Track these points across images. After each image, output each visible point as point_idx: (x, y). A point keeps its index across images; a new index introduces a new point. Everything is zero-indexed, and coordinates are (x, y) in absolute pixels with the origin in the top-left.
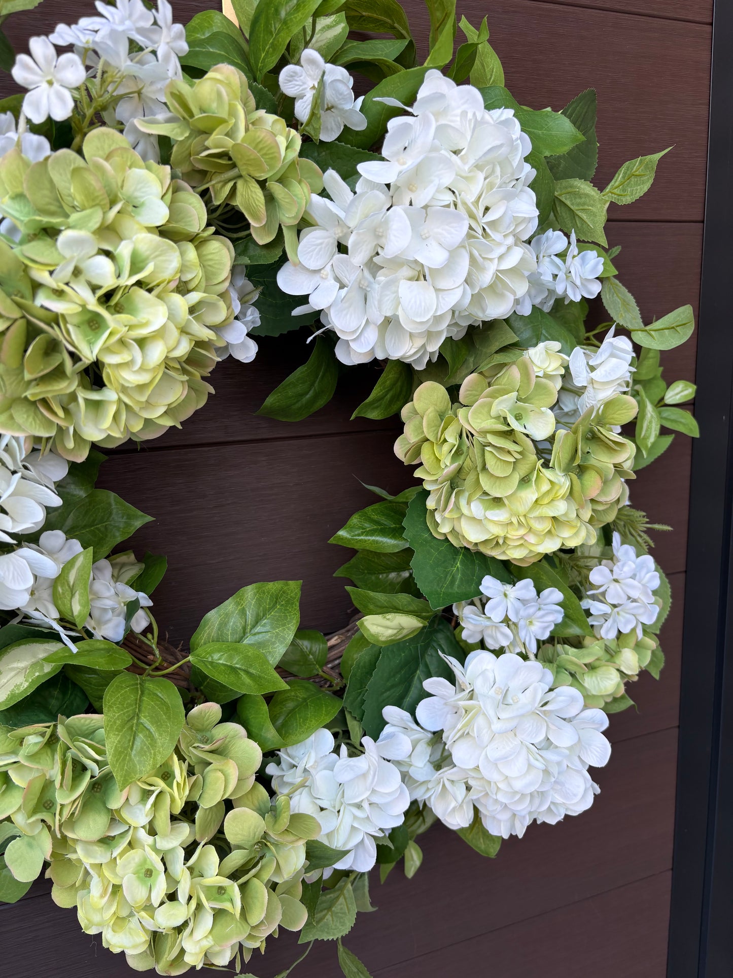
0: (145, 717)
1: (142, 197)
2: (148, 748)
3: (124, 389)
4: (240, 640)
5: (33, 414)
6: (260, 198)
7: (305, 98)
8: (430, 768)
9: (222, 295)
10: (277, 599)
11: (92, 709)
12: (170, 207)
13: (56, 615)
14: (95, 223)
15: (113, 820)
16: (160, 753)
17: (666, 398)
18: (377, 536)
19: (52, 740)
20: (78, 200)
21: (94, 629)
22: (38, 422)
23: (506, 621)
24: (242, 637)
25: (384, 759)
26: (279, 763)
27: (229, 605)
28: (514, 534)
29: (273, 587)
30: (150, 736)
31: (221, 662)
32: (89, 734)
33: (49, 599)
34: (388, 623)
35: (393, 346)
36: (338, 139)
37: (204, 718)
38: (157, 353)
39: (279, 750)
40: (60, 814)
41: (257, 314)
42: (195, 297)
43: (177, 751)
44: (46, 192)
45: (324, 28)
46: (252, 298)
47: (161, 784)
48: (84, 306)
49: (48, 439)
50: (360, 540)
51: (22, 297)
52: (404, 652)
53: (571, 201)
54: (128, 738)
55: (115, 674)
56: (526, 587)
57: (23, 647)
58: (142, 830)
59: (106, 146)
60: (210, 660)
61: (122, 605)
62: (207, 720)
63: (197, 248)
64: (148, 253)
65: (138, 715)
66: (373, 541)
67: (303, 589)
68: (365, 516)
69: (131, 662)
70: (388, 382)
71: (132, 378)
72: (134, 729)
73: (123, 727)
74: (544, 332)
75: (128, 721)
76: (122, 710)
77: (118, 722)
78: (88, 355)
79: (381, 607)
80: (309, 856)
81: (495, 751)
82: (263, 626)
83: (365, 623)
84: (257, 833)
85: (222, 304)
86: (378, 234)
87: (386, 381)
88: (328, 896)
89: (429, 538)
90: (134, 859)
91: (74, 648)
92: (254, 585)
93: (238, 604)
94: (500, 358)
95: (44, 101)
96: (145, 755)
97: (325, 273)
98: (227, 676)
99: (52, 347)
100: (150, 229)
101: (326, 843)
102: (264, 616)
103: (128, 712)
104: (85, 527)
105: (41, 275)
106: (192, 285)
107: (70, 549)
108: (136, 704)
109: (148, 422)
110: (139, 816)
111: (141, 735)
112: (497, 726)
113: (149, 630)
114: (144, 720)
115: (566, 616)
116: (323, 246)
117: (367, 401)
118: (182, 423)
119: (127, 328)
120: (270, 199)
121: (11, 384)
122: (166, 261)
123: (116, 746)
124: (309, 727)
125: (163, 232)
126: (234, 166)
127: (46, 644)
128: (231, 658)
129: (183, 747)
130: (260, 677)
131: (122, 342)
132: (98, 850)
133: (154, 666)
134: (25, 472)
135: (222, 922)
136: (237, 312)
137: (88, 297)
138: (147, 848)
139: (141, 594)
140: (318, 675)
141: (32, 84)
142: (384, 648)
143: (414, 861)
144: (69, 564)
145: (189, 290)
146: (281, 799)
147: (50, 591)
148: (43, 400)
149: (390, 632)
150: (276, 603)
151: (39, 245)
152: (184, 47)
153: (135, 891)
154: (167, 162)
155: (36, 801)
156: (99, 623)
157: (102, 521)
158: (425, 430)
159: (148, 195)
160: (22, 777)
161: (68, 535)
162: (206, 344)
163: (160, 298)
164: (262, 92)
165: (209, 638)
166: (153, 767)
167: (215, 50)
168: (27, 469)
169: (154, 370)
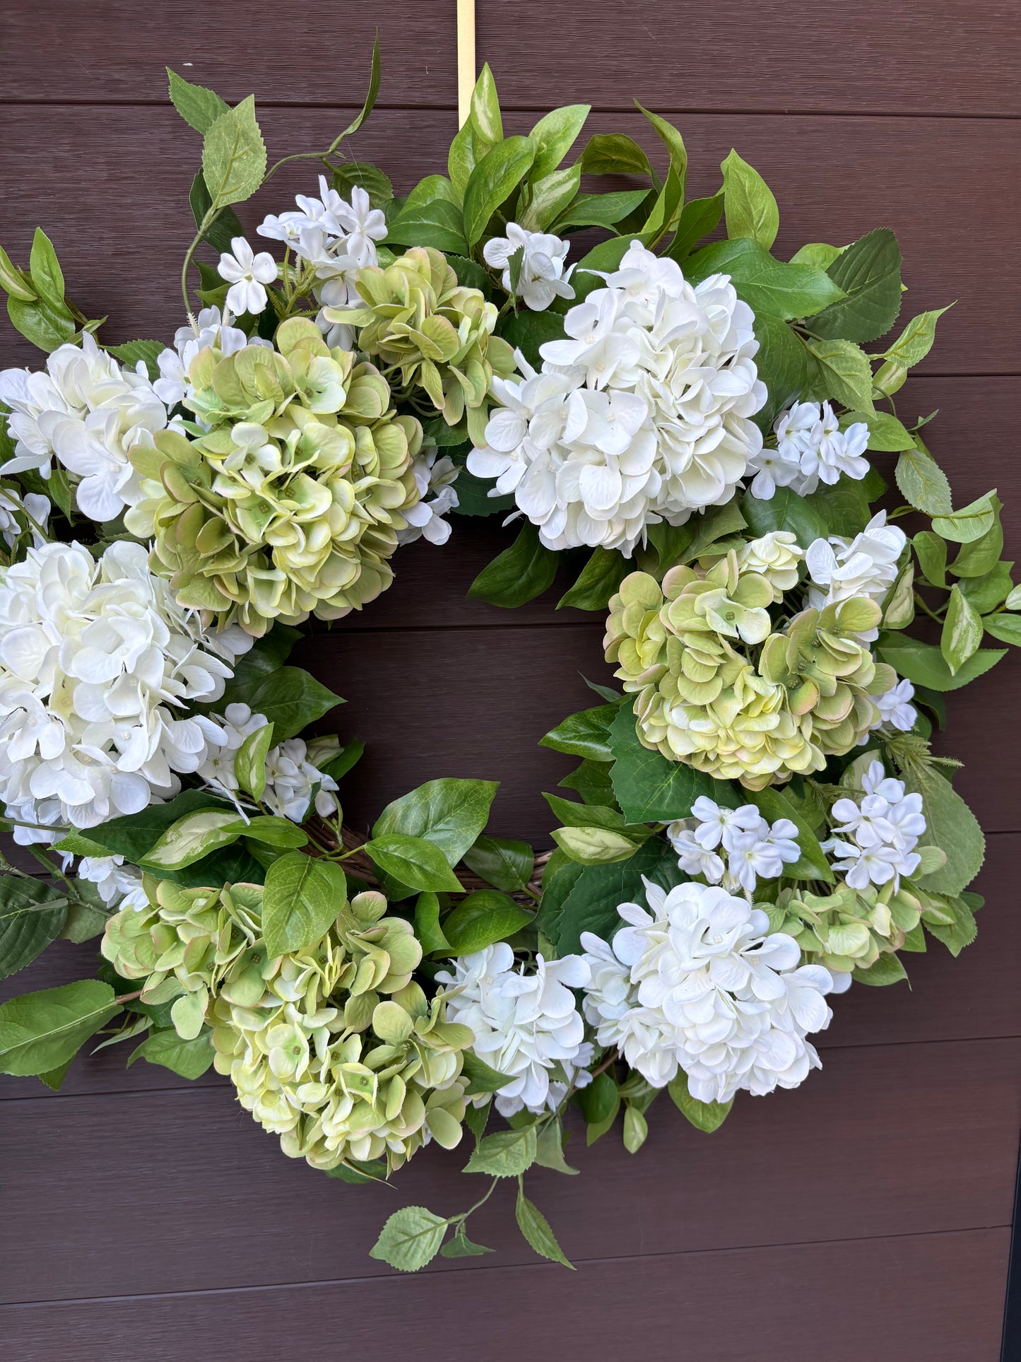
0: (305, 895)
1: (325, 383)
2: (302, 925)
3: (296, 571)
4: (420, 835)
5: (209, 590)
6: (438, 380)
9: (401, 479)
10: (466, 797)
11: (261, 882)
12: (349, 395)
13: (235, 786)
14: (267, 414)
15: (266, 992)
16: (315, 932)
17: (1007, 602)
18: (590, 741)
19: (217, 905)
20: (261, 390)
21: (277, 807)
22: (213, 597)
23: (719, 849)
24: (423, 832)
25: (563, 984)
26: (453, 972)
27: (412, 797)
28: (724, 749)
29: (463, 784)
30: (307, 914)
31: (396, 854)
32: (253, 906)
33: (232, 770)
34: (589, 839)
35: (588, 532)
36: (551, 308)
37: (368, 908)
38: (322, 536)
39: (456, 959)
40: (217, 974)
41: (455, 496)
42: (367, 482)
43: (333, 932)
44: (233, 385)
45: (554, 185)
46: (451, 478)
47: (314, 966)
48: (253, 492)
49: (227, 614)
50: (571, 745)
51: (199, 485)
52: (613, 876)
53: (837, 365)
54: (285, 912)
55: (288, 851)
56: (748, 815)
57: (204, 814)
58: (293, 1006)
59: (298, 335)
60: (385, 850)
61: (310, 786)
62: (372, 910)
63: (373, 432)
64: (317, 441)
65: (299, 892)
66: (585, 747)
67: (498, 791)
68: (582, 718)
69: (306, 842)
70: (597, 570)
71: (296, 559)
72: (292, 905)
73: (281, 902)
74: (788, 519)
76: (284, 885)
77: (277, 896)
78: (255, 537)
79: (580, 819)
80: (465, 1072)
81: (680, 993)
82: (446, 823)
83: (562, 835)
84: (405, 1033)
85: (400, 485)
86: (562, 417)
87: (595, 569)
89: (639, 748)
90: (283, 1033)
91: (248, 822)
92: (442, 780)
93: (422, 797)
94: (717, 550)
95: (243, 296)
96: (299, 931)
97: (515, 455)
98: (398, 869)
99: (224, 530)
100: (321, 418)
101: (490, 1063)
102: (448, 812)
103: (289, 887)
104: (273, 703)
105: (216, 464)
106: (369, 470)
107: (256, 723)
108: (299, 882)
109: (321, 602)
110: (289, 992)
111: (297, 912)
112: (688, 964)
113: (334, 815)
114: (303, 898)
115: (803, 855)
116: (512, 427)
117: (573, 589)
118: (364, 605)
119: (293, 513)
120: (450, 383)
121: (188, 561)
122: (336, 447)
123: (271, 919)
124: (486, 939)
125: (342, 418)
126: (417, 349)
127: (226, 814)
128: (406, 851)
129: (339, 931)
130: (434, 875)
131: (289, 525)
132: (252, 1018)
133: (333, 852)
134: (205, 643)
135: (361, 1111)
136: (424, 493)
137: (256, 482)
138: (296, 1025)
139: (328, 777)
140: (521, 891)
141: (234, 279)
142: (588, 867)
143: (636, 1132)
144: (252, 738)
145: (366, 475)
146: (436, 1002)
147: (233, 762)
148: (217, 577)
149: (592, 850)
150: (464, 801)
151: (219, 435)
152: (382, 231)
153: (281, 1065)
154: (355, 347)
155: (198, 959)
156: (282, 802)
157: (292, 699)
158: (624, 625)
159: (332, 381)
160: (187, 935)
161: (255, 709)
162: (381, 527)
163: (327, 484)
164: (469, 265)
165: (390, 829)
166: (306, 944)
167: (429, 222)
168: (208, 641)
169: (319, 552)
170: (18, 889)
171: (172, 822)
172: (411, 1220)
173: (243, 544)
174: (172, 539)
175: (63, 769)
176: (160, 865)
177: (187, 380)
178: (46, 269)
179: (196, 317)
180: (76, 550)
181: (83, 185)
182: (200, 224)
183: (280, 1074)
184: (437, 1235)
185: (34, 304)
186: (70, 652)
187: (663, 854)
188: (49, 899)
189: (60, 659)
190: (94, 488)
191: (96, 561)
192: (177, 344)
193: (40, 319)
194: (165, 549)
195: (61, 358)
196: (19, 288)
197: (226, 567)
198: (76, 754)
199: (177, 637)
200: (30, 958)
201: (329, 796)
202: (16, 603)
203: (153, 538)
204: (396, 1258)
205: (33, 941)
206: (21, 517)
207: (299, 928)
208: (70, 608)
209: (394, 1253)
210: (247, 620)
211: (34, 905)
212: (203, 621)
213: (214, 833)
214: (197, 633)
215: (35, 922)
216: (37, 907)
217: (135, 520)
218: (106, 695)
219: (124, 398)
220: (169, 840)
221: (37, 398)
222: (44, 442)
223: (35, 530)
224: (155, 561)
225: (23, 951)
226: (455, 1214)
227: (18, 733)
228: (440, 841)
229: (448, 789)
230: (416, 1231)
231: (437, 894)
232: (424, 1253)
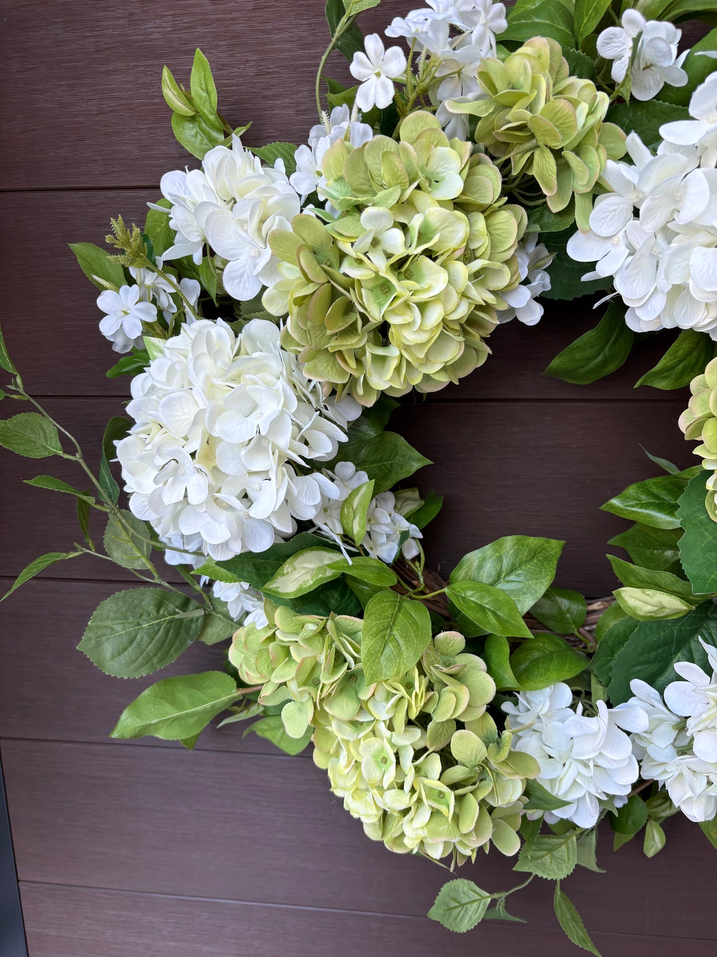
0: (397, 630)
1: (443, 172)
2: (394, 656)
3: (407, 348)
4: (494, 584)
5: (331, 364)
6: (552, 167)
7: (623, 59)
8: (671, 751)
9: (507, 262)
10: (535, 554)
11: (360, 616)
12: (466, 182)
13: (341, 531)
14: (393, 201)
15: (361, 708)
16: (404, 664)
18: (652, 510)
19: (323, 631)
20: (387, 178)
21: (371, 549)
22: (335, 370)
24: (496, 582)
25: (619, 727)
26: (516, 703)
27: (488, 549)
29: (533, 541)
30: (398, 646)
31: (472, 599)
32: (352, 634)
33: (339, 517)
34: (648, 599)
35: (684, 315)
36: (657, 97)
37: (448, 644)
38: (435, 315)
39: (518, 693)
40: (321, 691)
41: (548, 279)
42: (477, 265)
43: (419, 665)
44: (361, 174)
46: (545, 264)
47: (403, 691)
48: (377, 273)
49: (344, 385)
50: (633, 512)
51: (329, 266)
52: (664, 632)
54: (380, 644)
55: (381, 589)
57: (314, 552)
58: (383, 724)
59: (419, 128)
60: (463, 595)
61: (398, 533)
62: (452, 647)
63: (486, 218)
64: (437, 224)
65: (391, 627)
66: (647, 514)
67: (564, 549)
68: (644, 488)
69: (396, 582)
70: (681, 352)
71: (411, 337)
72: (386, 638)
73: (377, 634)
75: (383, 630)
76: (379, 620)
77: (374, 629)
78: (376, 315)
79: (642, 582)
80: (526, 793)
82: (518, 576)
83: (623, 594)
84: (478, 757)
85: (506, 269)
86: (675, 199)
87: (678, 351)
88: (552, 840)
89: (706, 521)
90: (374, 745)
91: (350, 562)
92: (514, 537)
93: (496, 551)
95: (372, 92)
96: (392, 662)
97: (616, 240)
98: (474, 612)
99: (349, 308)
100: (441, 203)
101: (547, 787)
102: (519, 566)
103: (384, 622)
104: (373, 462)
105: (345, 246)
106: (478, 254)
107: (359, 478)
108: (392, 618)
109: (427, 377)
110: (382, 711)
111: (390, 645)
113: (418, 558)
114: (395, 633)
116: (617, 212)
117: (653, 370)
118: (460, 380)
119: (411, 293)
120: (563, 167)
121: (316, 337)
122: (453, 231)
123: (369, 649)
124: (548, 678)
125: (458, 205)
126: (532, 136)
127: (332, 554)
128: (482, 597)
129: (425, 664)
130: (506, 621)
131: (407, 305)
132: (348, 729)
133: (416, 590)
134: (324, 411)
135: (437, 819)
136: (523, 277)
137: (381, 265)
138: (385, 740)
139: (414, 526)
140: (573, 635)
141: (365, 77)
142: (642, 622)
143: (655, 842)
144: (356, 491)
145: (476, 258)
146: (506, 734)
147: (339, 511)
148: (340, 352)
149: (649, 608)
150: (534, 557)
151: (348, 220)
152: (502, 24)
153: (372, 772)
154: (471, 138)
155: (306, 675)
156: (376, 545)
157: (388, 459)
158: (711, 405)
159: (449, 170)
160: (299, 654)
161: (359, 466)
162: (485, 308)
163: (444, 265)
164: (579, 57)
165: (466, 576)
166: (397, 674)
167: (540, 21)
168: (327, 409)
169: (432, 330)
170: (167, 599)
171: (288, 556)
172: (461, 890)
173: (365, 320)
174: (304, 317)
175: (205, 512)
176: (278, 593)
177: (320, 174)
178: (203, 86)
179: (329, 115)
180: (221, 326)
181: (234, 15)
182: (334, 32)
183: (370, 780)
184: (481, 906)
185: (192, 119)
186: (215, 414)
187: (709, 614)
188: (190, 608)
189: (206, 420)
190: (237, 271)
191: (236, 336)
192: (311, 141)
193: (197, 132)
194: (297, 326)
195: (213, 158)
196: (181, 105)
197: (349, 343)
198: (216, 500)
199: (302, 404)
200: (175, 656)
201: (413, 542)
202: (171, 371)
203: (285, 317)
204: (447, 920)
205: (177, 642)
206: (177, 298)
207: (392, 660)
208: (215, 377)
209: (447, 916)
210: (360, 391)
211: (178, 613)
212: (323, 392)
213: (321, 569)
214: (317, 401)
215: (179, 628)
216: (181, 615)
217: (271, 300)
218: (243, 453)
219: (265, 189)
220: (285, 572)
221: (193, 193)
222: (198, 231)
223: (187, 310)
224: (287, 336)
225: (170, 649)
226: (498, 891)
227: (171, 480)
228: (512, 591)
229: (519, 545)
230: (465, 900)
231: (508, 638)
232: (471, 918)
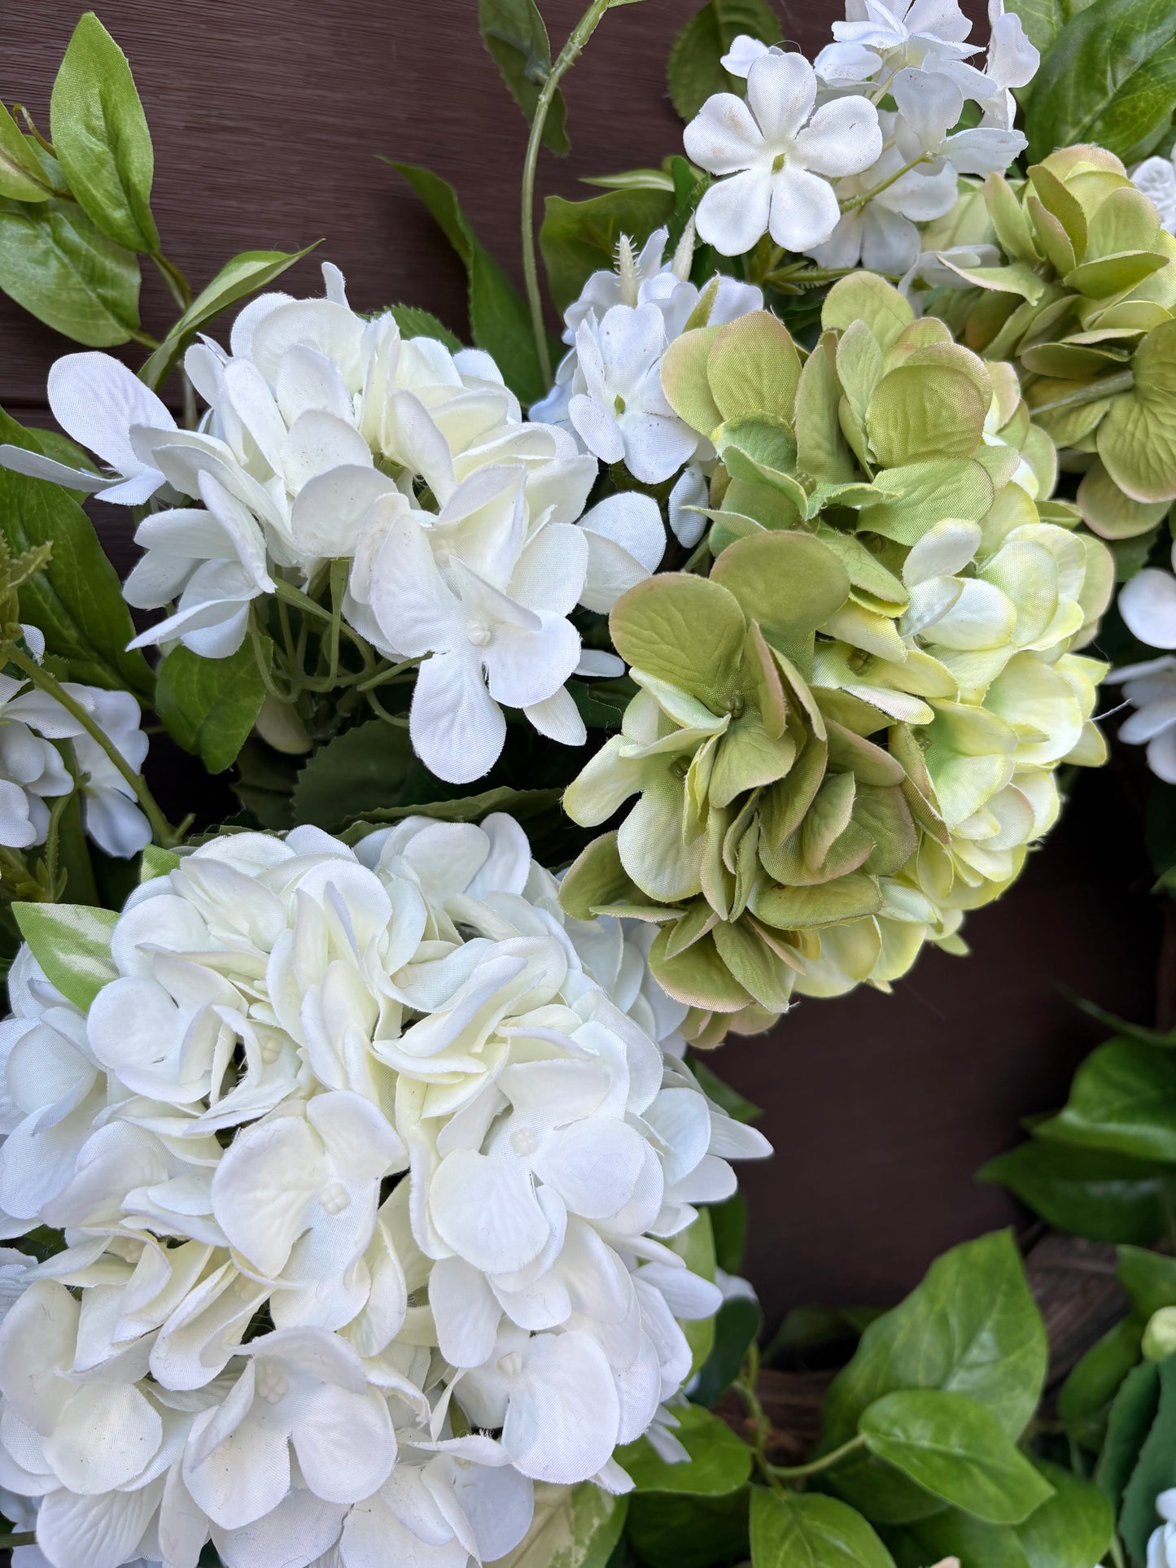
4: (944, 1383)
10: (993, 1280)
18: (1142, 1122)
24: (947, 1376)
29: (981, 1251)
31: (927, 1444)
50: (1108, 1133)
60: (904, 1439)
66: (1135, 1134)
67: (1020, 1249)
68: (1099, 1074)
69: (747, 1456)
82: (982, 1347)
95: (757, 204)
102: (979, 1322)
105: (877, 632)
128: (941, 1432)
130: (1004, 1473)
178: (100, 124)
179: (637, 249)
190: (443, 691)
193: (47, 253)
196: (7, 167)
217: (594, 784)
228: (982, 1389)
229: (967, 1268)
